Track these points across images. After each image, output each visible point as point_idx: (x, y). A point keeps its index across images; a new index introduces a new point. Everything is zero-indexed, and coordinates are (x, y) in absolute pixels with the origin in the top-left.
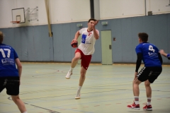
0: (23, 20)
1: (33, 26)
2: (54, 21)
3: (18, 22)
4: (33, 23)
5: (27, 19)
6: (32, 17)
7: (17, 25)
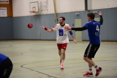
0: (37, 10)
1: (44, 15)
2: (58, 12)
3: (34, 12)
4: (44, 12)
5: (40, 10)
6: (44, 8)
7: (33, 14)
